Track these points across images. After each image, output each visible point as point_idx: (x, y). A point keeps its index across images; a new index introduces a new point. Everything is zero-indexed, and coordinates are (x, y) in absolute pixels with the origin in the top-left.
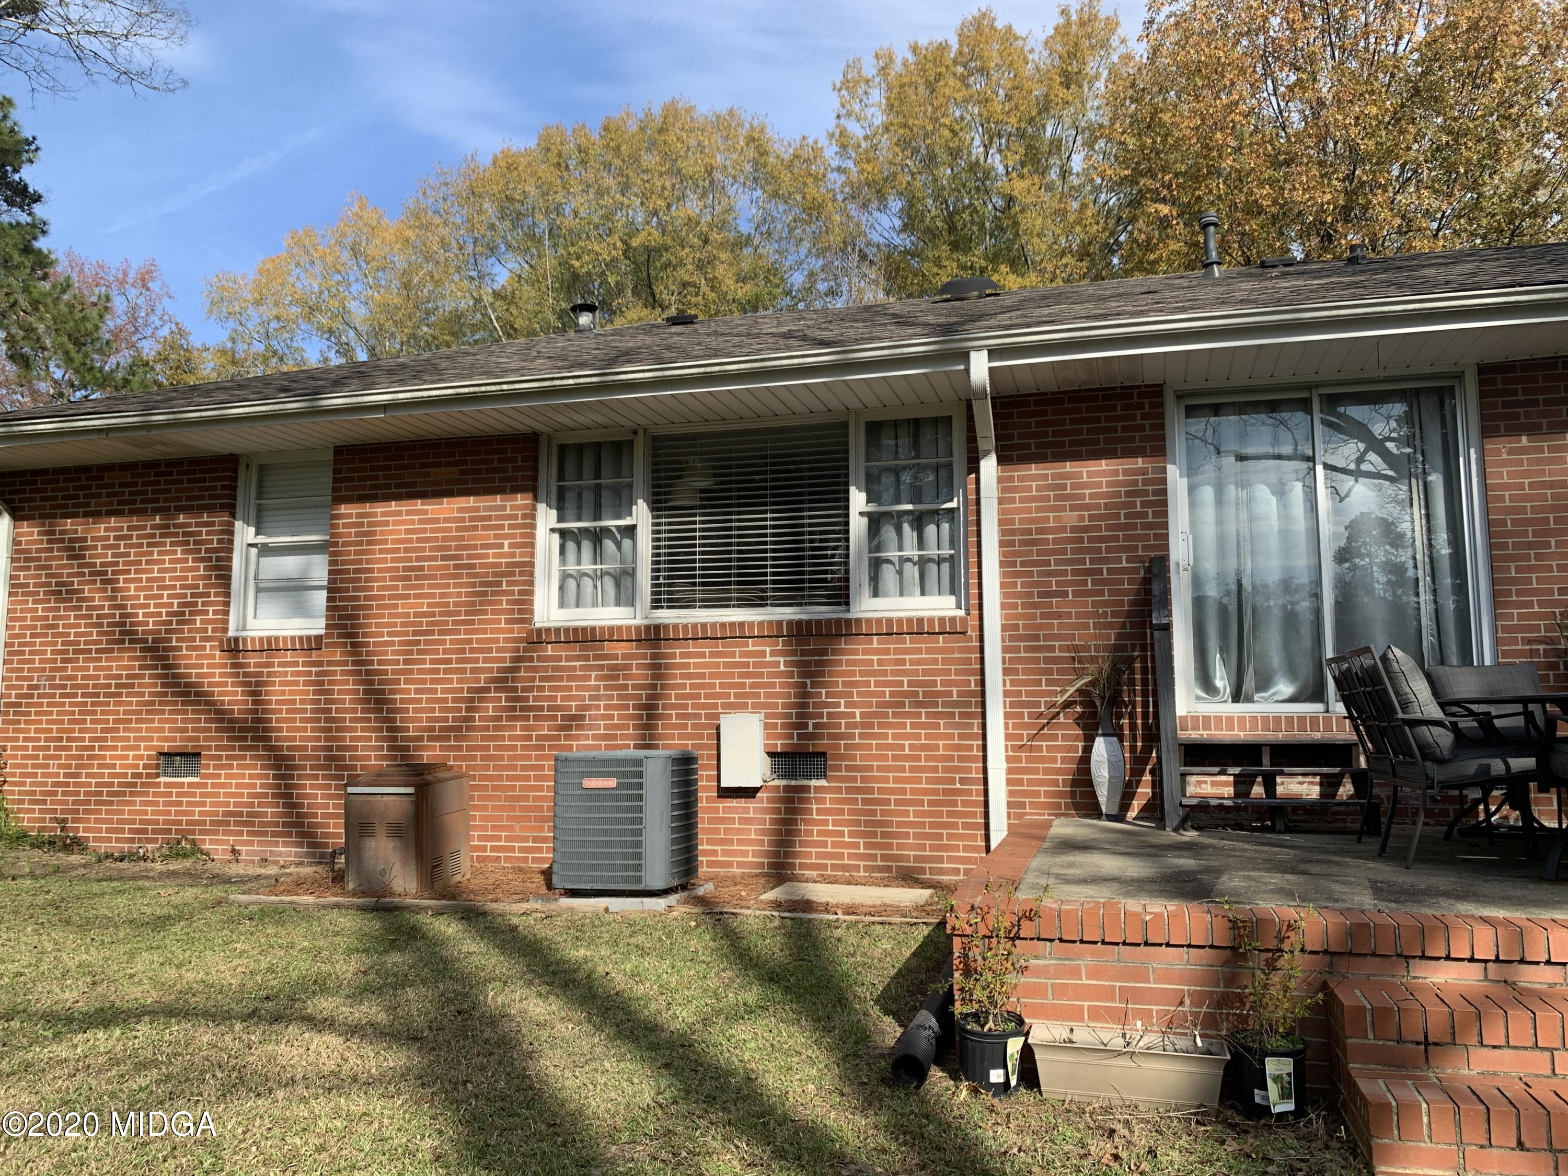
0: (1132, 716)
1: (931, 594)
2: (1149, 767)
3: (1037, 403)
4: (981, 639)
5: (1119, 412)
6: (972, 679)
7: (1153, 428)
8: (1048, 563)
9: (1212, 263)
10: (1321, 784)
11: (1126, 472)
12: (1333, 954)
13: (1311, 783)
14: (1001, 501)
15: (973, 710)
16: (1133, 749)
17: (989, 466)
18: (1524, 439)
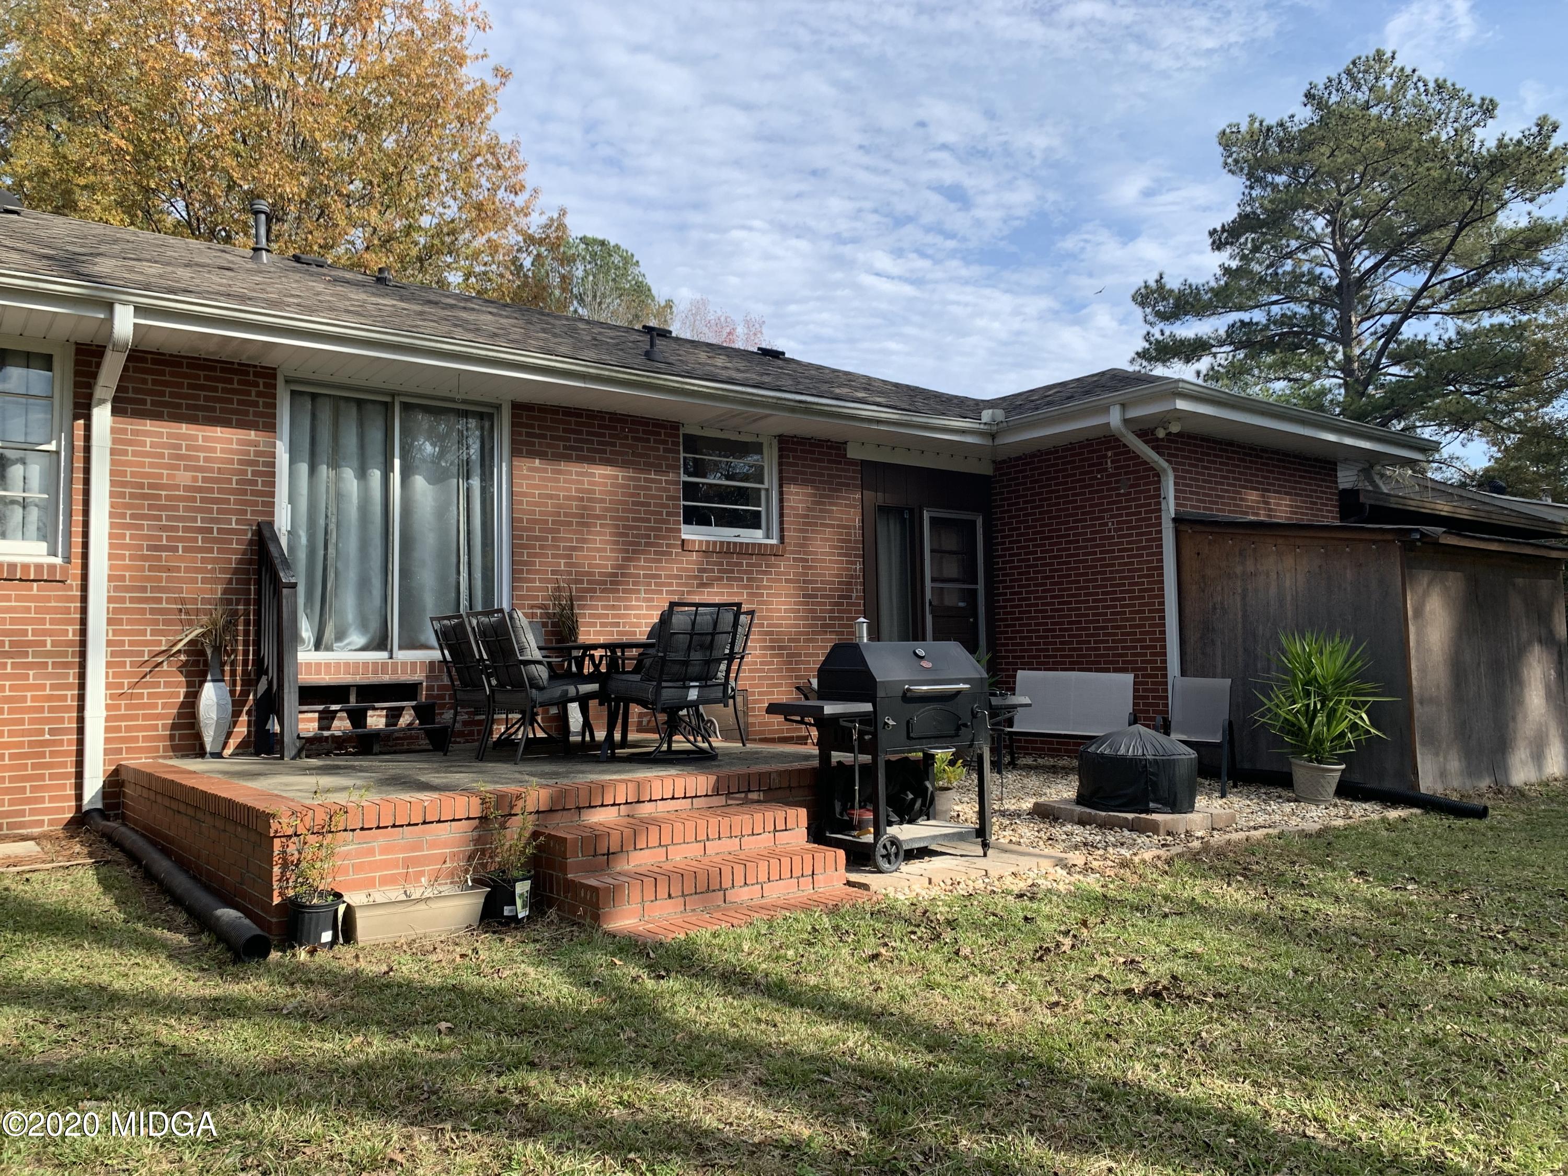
0: (233, 663)
1: (15, 539)
2: (246, 709)
3: (155, 361)
4: (84, 588)
5: (235, 386)
6: (70, 628)
7: (266, 405)
8: (159, 518)
9: (261, 249)
10: (387, 716)
11: (240, 442)
12: (543, 812)
13: (379, 716)
14: (113, 452)
15: (70, 659)
16: (232, 692)
17: (102, 416)
18: (537, 461)
